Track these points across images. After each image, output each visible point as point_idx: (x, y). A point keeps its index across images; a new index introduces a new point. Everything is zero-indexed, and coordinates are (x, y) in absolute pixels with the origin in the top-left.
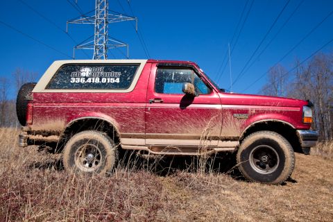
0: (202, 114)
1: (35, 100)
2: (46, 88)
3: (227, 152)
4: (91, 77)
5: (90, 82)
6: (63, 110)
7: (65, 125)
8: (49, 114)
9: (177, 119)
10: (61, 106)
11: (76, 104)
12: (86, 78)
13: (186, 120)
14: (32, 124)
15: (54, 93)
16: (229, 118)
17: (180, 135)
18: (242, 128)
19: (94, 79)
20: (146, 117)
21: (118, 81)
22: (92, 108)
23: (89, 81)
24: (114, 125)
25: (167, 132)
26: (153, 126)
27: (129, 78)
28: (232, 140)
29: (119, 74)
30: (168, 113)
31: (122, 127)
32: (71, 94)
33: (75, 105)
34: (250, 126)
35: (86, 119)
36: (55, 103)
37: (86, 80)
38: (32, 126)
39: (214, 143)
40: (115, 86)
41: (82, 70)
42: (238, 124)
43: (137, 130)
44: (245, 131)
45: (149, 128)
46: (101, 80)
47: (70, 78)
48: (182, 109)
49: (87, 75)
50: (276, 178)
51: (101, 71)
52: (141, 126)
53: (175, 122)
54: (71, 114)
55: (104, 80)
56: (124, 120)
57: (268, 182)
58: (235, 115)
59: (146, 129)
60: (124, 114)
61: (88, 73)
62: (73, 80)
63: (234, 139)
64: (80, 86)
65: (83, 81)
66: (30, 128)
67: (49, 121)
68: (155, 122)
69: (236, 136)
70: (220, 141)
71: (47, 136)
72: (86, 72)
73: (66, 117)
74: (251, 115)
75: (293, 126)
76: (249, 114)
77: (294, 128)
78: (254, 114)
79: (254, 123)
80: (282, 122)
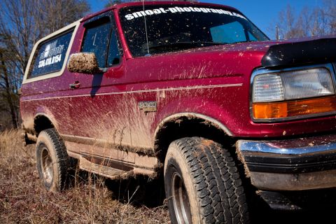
0: (108, 105)
1: (22, 94)
2: (27, 78)
4: (48, 56)
6: (31, 104)
8: (27, 109)
10: (30, 99)
11: (36, 96)
12: (46, 60)
13: (97, 116)
16: (135, 111)
19: (49, 60)
20: (71, 112)
21: (60, 58)
22: (42, 101)
24: (54, 124)
25: (88, 135)
29: (63, 47)
31: (59, 125)
32: (35, 84)
33: (36, 98)
34: (158, 128)
35: (39, 116)
36: (29, 95)
37: (45, 63)
40: (58, 66)
41: (46, 49)
42: (146, 122)
43: (69, 130)
44: (154, 137)
51: (54, 46)
52: (70, 125)
53: (89, 120)
54: (34, 109)
56: (59, 116)
58: (141, 105)
59: (74, 129)
60: (58, 107)
61: (48, 52)
62: (40, 65)
63: (149, 154)
64: (42, 71)
67: (28, 118)
69: (149, 147)
70: (137, 155)
74: (160, 104)
75: (228, 128)
76: (156, 102)
77: (230, 134)
78: (164, 100)
79: (162, 122)
80: (204, 120)
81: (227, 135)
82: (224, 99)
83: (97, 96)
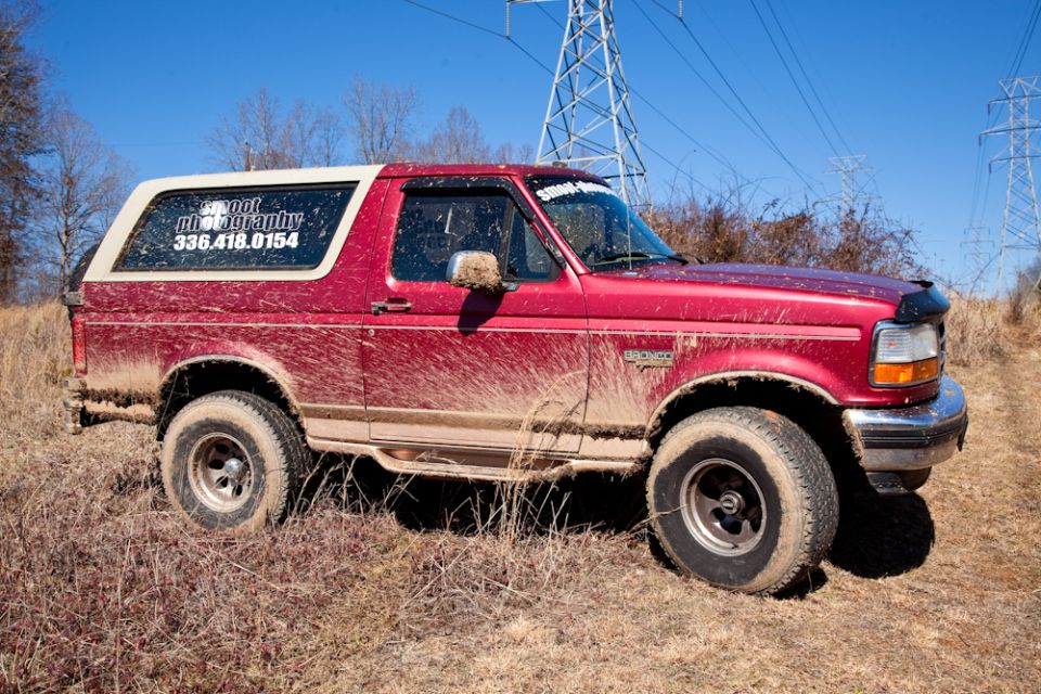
0: (523, 351)
1: (88, 304)
2: (115, 269)
3: (609, 473)
4: (225, 230)
5: (222, 246)
6: (154, 332)
7: (161, 376)
8: (122, 343)
9: (451, 366)
10: (148, 322)
11: (183, 317)
12: (213, 235)
13: (475, 369)
14: (85, 372)
15: (132, 285)
16: (609, 364)
17: (463, 414)
18: (651, 398)
19: (231, 237)
20: (365, 358)
21: (293, 241)
22: (223, 329)
23: (220, 243)
24: (280, 382)
25: (425, 406)
26: (384, 385)
27: (323, 234)
28: (623, 437)
29: (299, 217)
30: (425, 345)
31: (301, 385)
32: (172, 287)
33: (182, 321)
34: (676, 393)
35: (208, 363)
36: (134, 312)
37: (212, 241)
38: (86, 378)
39: (568, 442)
40: (285, 258)
41: (206, 211)
42: (638, 383)
43: (344, 395)
44: (661, 408)
45: (375, 392)
46: (249, 241)
47: (174, 235)
48: (465, 334)
49: (216, 227)
50: (755, 574)
51: (251, 211)
52: (352, 384)
53: (445, 375)
54: (170, 346)
55: (258, 241)
56: (305, 365)
57: (731, 582)
58: (631, 355)
59: (367, 394)
60: (306, 346)
61: (218, 217)
62: (181, 243)
63: (631, 434)
64: (196, 260)
65: (203, 243)
66: (84, 385)
67: (122, 366)
68: (390, 374)
69: (635, 423)
70: (587, 439)
71: (125, 406)
72: (214, 214)
73: (161, 355)
74: (683, 355)
75: (831, 394)
76: (675, 352)
77: (834, 401)
78: (694, 351)
79: (691, 384)
80: (789, 383)
81: (828, 404)
82: (825, 355)
83: (484, 334)
